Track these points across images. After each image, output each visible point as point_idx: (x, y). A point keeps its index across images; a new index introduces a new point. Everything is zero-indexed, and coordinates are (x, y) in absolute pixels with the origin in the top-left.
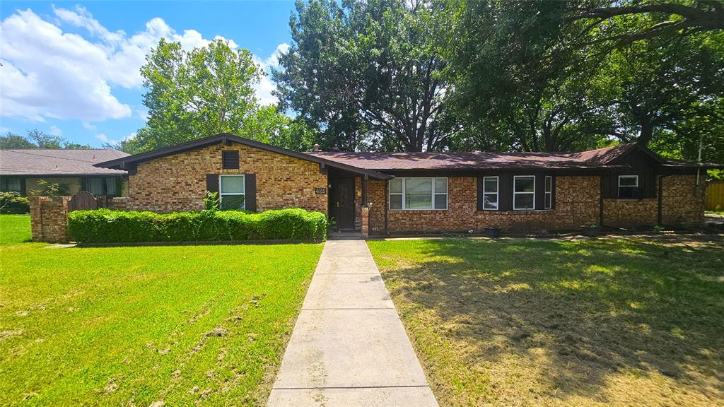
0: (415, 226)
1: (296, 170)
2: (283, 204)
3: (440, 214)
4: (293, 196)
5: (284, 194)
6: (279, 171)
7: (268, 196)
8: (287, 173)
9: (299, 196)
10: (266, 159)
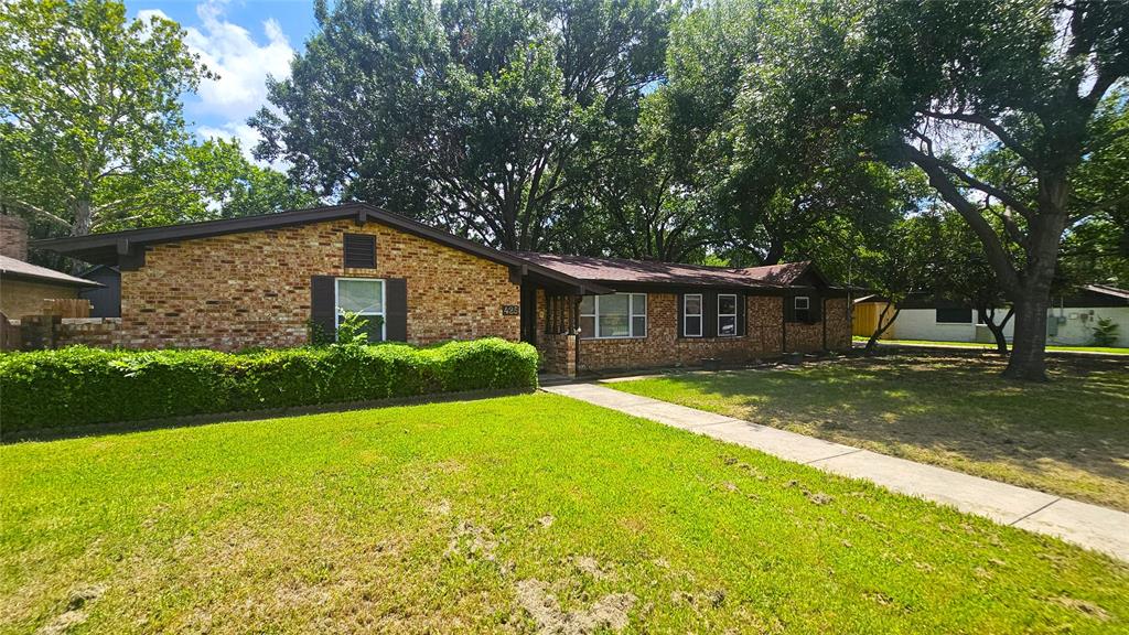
1: (474, 276)
3: (639, 343)
4: (469, 318)
5: (455, 315)
6: (446, 275)
7: (427, 319)
8: (460, 279)
9: (478, 318)
10: (425, 254)
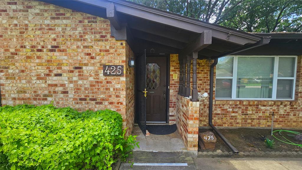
0: (249, 121)
1: (69, 32)
2: (46, 92)
3: (285, 106)
4: (64, 79)
5: (48, 75)
6: (38, 32)
7: (20, 79)
8: (53, 36)
9: (75, 79)
10: (14, 11)
